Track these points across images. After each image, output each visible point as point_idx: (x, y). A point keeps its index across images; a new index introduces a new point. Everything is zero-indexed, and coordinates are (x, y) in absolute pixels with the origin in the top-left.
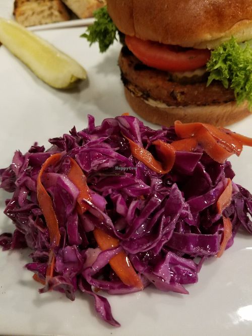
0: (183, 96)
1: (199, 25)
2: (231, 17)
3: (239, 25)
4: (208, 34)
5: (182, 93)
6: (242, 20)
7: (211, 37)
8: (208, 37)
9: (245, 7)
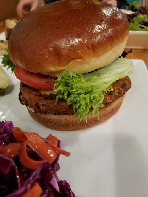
0: (44, 107)
1: (44, 61)
2: (66, 57)
3: (73, 62)
4: (53, 67)
5: (44, 105)
6: (75, 59)
7: (55, 69)
8: (53, 69)
9: (75, 51)
